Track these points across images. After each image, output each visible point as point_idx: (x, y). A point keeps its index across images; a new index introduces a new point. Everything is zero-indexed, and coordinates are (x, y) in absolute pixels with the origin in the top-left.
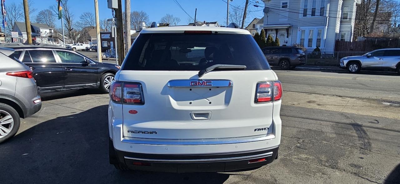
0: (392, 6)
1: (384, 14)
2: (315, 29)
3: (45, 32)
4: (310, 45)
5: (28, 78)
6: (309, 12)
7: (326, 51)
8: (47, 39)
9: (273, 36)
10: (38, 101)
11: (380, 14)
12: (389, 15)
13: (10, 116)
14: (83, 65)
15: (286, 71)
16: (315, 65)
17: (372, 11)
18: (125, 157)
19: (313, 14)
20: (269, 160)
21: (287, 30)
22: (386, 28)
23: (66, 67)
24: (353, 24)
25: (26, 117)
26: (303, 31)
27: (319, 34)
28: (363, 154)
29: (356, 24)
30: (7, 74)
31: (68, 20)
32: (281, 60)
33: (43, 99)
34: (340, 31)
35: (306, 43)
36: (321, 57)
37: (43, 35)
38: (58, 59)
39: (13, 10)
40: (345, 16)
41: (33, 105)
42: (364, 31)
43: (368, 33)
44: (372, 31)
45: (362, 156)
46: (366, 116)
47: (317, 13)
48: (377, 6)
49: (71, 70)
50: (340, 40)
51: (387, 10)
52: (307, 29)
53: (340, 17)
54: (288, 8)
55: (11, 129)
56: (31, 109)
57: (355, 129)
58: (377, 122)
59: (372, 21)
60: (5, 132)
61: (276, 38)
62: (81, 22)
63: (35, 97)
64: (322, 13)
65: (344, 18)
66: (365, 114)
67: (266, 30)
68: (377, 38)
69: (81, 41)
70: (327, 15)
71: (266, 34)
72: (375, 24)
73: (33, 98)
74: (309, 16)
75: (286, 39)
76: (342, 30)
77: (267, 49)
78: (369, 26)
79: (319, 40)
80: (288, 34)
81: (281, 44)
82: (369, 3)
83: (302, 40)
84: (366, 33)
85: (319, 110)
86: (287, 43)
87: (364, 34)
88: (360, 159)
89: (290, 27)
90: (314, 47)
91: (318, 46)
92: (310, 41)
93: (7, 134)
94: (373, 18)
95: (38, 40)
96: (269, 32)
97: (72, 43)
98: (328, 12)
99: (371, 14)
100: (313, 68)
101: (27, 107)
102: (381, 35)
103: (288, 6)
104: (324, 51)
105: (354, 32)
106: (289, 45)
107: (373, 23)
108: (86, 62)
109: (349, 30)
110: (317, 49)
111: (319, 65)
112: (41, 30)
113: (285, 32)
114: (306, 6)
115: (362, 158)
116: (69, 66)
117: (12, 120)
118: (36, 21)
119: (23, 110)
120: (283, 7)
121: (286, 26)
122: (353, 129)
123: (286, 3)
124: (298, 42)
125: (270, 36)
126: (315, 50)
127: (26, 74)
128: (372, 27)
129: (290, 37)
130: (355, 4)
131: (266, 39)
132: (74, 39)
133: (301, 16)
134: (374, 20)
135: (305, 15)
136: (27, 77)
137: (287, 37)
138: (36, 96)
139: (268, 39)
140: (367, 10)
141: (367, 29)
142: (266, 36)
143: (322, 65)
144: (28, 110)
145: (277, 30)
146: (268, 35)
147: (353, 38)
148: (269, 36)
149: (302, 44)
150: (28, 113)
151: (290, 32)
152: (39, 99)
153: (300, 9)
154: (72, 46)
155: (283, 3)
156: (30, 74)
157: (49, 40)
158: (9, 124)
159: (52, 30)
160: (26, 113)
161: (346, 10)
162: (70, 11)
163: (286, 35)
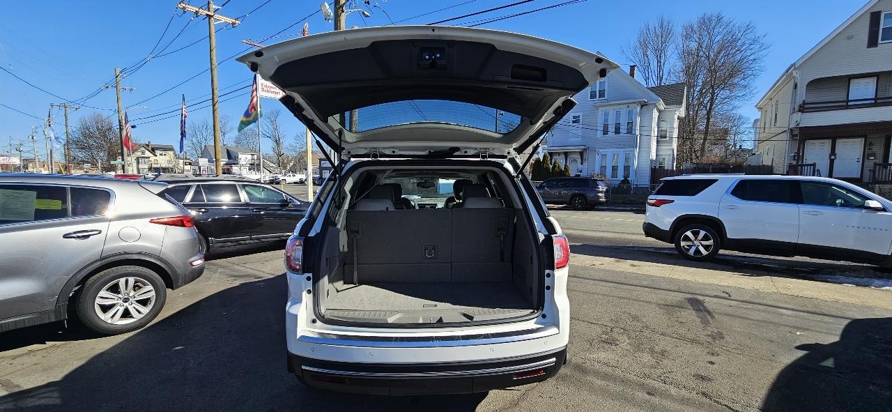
0: (729, 119)
1: (718, 131)
2: (621, 152)
3: (245, 158)
4: (614, 175)
5: (185, 226)
6: (611, 129)
7: (639, 183)
8: (248, 168)
9: (561, 161)
10: (198, 262)
11: (713, 130)
12: (726, 132)
13: (150, 287)
14: (281, 206)
15: (581, 212)
16: (624, 203)
17: (701, 128)
18: (303, 367)
19: (617, 131)
20: (549, 372)
21: (581, 154)
22: (723, 150)
23: (256, 209)
24: (675, 146)
25: (177, 287)
26: (604, 156)
27: (627, 160)
28: (713, 354)
29: (679, 146)
30: (151, 222)
31: (277, 142)
32: (574, 196)
33: (207, 258)
34: (657, 155)
35: (609, 172)
36: (632, 192)
37: (242, 162)
38: (244, 197)
39: (204, 129)
40: (663, 133)
41: (190, 268)
42: (691, 155)
43: (697, 157)
44: (702, 155)
45: (713, 359)
46: (708, 284)
47: (623, 129)
48: (708, 119)
49: (262, 213)
50: (657, 167)
51: (722, 126)
52: (609, 152)
53: (656, 134)
54: (581, 123)
55: (150, 307)
56: (185, 275)
57: (694, 309)
58: (727, 296)
59: (702, 141)
60: (139, 312)
61: (566, 165)
62: (294, 144)
63: (194, 256)
64: (630, 130)
65: (662, 137)
66: (706, 281)
67: (551, 154)
68: (711, 164)
69: (294, 171)
70: (638, 133)
71: (551, 160)
72: (707, 145)
73: (191, 257)
74: (611, 134)
75: (580, 167)
76: (660, 153)
77: (554, 180)
78: (697, 147)
79: (627, 168)
80: (582, 159)
81: (572, 173)
82: (696, 116)
83: (603, 168)
84: (694, 156)
85: (634, 275)
86: (581, 172)
87: (691, 159)
88: (709, 365)
89: (585, 150)
90: (621, 177)
91: (626, 177)
92: (615, 169)
93: (143, 316)
94: (703, 137)
95: (235, 169)
96: (555, 157)
97: (281, 173)
98: (638, 128)
99: (699, 132)
100: (620, 208)
101: (179, 271)
102: (717, 160)
103: (581, 121)
104: (636, 183)
105: (677, 155)
106: (584, 175)
107: (704, 144)
108: (286, 201)
109: (671, 152)
110: (625, 181)
111: (629, 204)
112: (240, 156)
113: (578, 157)
114: (606, 120)
115: (712, 363)
116: (260, 208)
117: (153, 293)
118: (234, 144)
119: (173, 278)
120: (574, 122)
121: (578, 149)
122: (690, 307)
123: (579, 117)
124: (597, 170)
125: (557, 161)
126: (623, 182)
127: (182, 221)
128: (703, 150)
129: (585, 164)
130: (676, 117)
131: (551, 166)
132: (285, 168)
133: (600, 134)
134: (705, 139)
135: (605, 132)
136: (183, 225)
137: (582, 164)
138: (197, 254)
139: (554, 166)
140: (694, 125)
141: (695, 151)
142: (551, 162)
143: (632, 204)
144: (181, 276)
145: (566, 154)
146: (553, 161)
147: (676, 165)
148: (555, 163)
149: (603, 173)
150: (180, 281)
151: (585, 156)
152: (200, 259)
153: (599, 125)
154: (281, 177)
155: (574, 117)
156: (188, 221)
157: (250, 169)
158: (149, 299)
159: (256, 156)
160: (177, 282)
161: (664, 126)
162: (281, 130)
163: (579, 161)
